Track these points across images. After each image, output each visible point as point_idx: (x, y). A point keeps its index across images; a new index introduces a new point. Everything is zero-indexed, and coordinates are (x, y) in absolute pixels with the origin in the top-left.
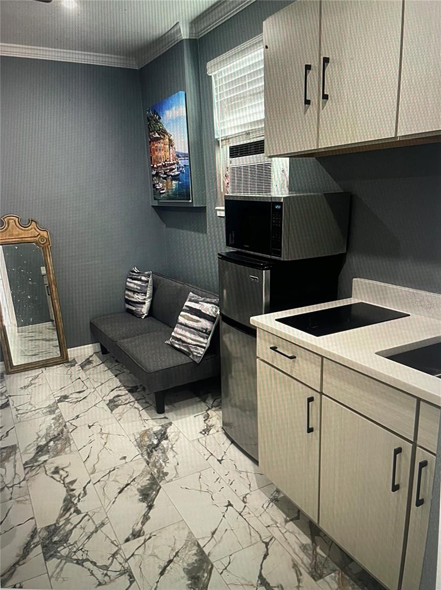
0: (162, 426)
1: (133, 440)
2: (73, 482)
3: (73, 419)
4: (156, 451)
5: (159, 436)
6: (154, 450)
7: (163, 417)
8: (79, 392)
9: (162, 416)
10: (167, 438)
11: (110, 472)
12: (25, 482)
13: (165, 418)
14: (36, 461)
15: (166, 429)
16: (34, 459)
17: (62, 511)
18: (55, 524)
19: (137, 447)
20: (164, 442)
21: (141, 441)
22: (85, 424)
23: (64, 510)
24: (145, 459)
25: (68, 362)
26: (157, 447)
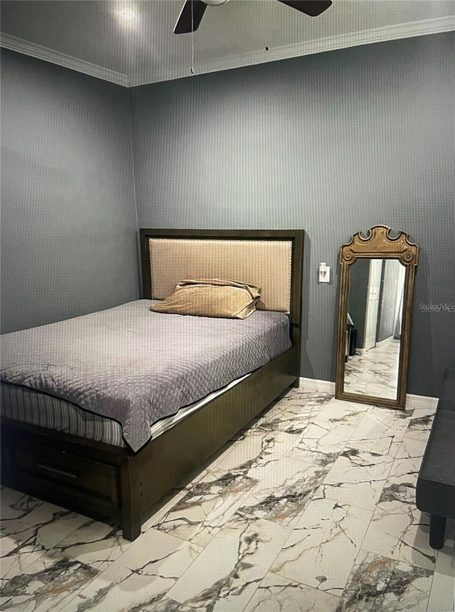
0: (415, 568)
1: (358, 562)
2: (247, 566)
3: (332, 485)
4: (367, 601)
5: (394, 582)
6: (365, 597)
7: (431, 555)
8: (374, 454)
9: (431, 552)
10: (399, 593)
11: (290, 585)
12: (219, 529)
13: (433, 560)
14: (251, 513)
15: (417, 576)
16: (252, 510)
17: (201, 595)
18: (179, 605)
19: (352, 577)
20: (391, 597)
21: (366, 571)
22: (335, 501)
23: (203, 595)
24: (341, 602)
25: (403, 410)
26: (373, 596)
